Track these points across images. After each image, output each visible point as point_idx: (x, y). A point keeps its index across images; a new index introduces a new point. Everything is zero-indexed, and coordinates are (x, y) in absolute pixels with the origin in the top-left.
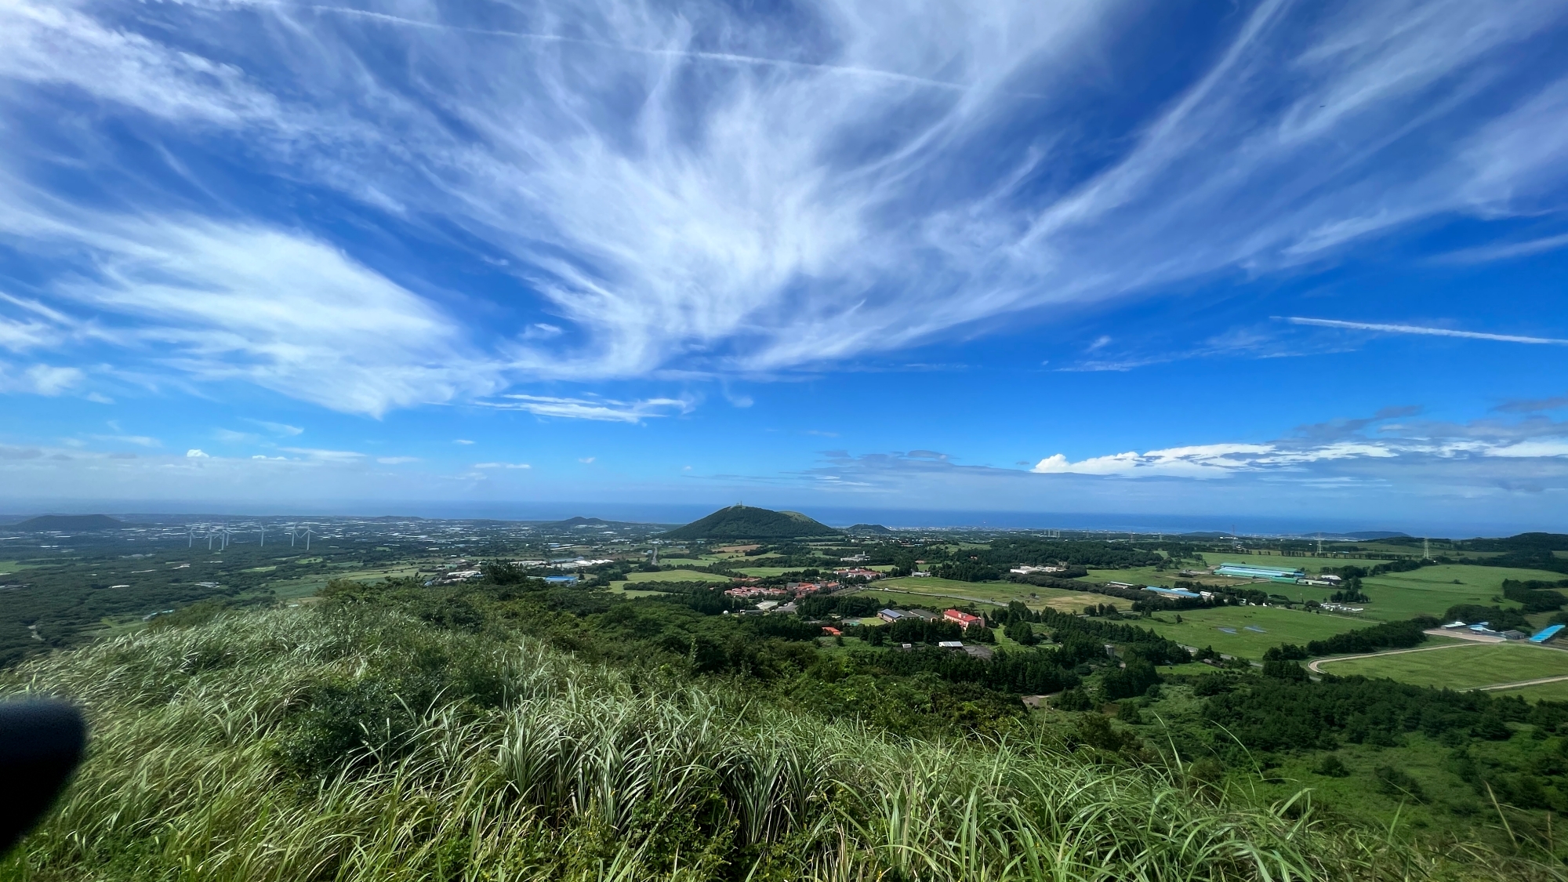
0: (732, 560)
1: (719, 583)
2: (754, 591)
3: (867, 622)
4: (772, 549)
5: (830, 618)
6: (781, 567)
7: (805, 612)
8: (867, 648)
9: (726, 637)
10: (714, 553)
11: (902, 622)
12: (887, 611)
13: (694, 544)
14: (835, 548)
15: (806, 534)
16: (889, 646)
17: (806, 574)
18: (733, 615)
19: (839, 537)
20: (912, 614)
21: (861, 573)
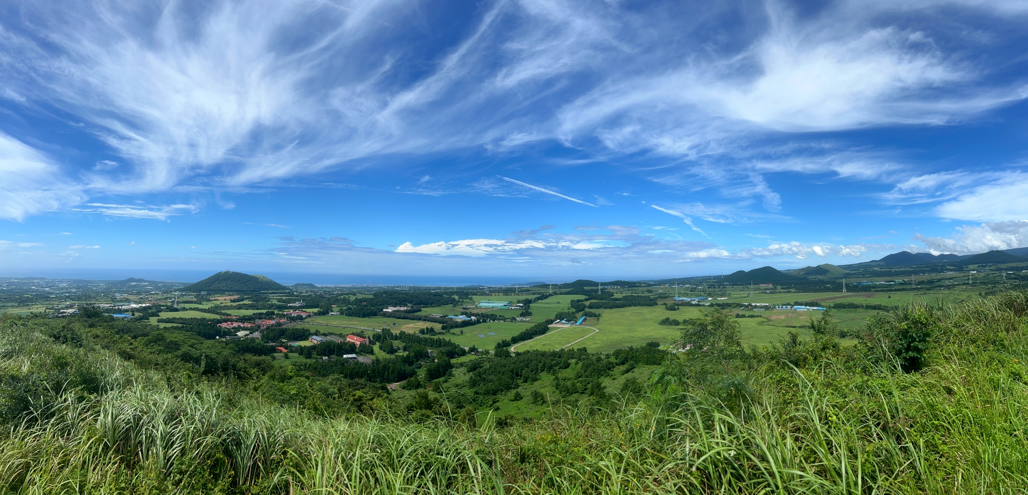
0: (222, 305)
1: (214, 319)
2: (235, 325)
3: (303, 343)
4: (247, 298)
5: (281, 342)
6: (252, 309)
7: (266, 338)
8: (302, 360)
9: (219, 353)
10: (211, 301)
11: (322, 343)
12: (314, 337)
13: (199, 295)
14: (284, 298)
15: (267, 289)
16: (315, 358)
17: (267, 314)
18: (222, 339)
19: (287, 291)
20: (329, 338)
21: (300, 314)
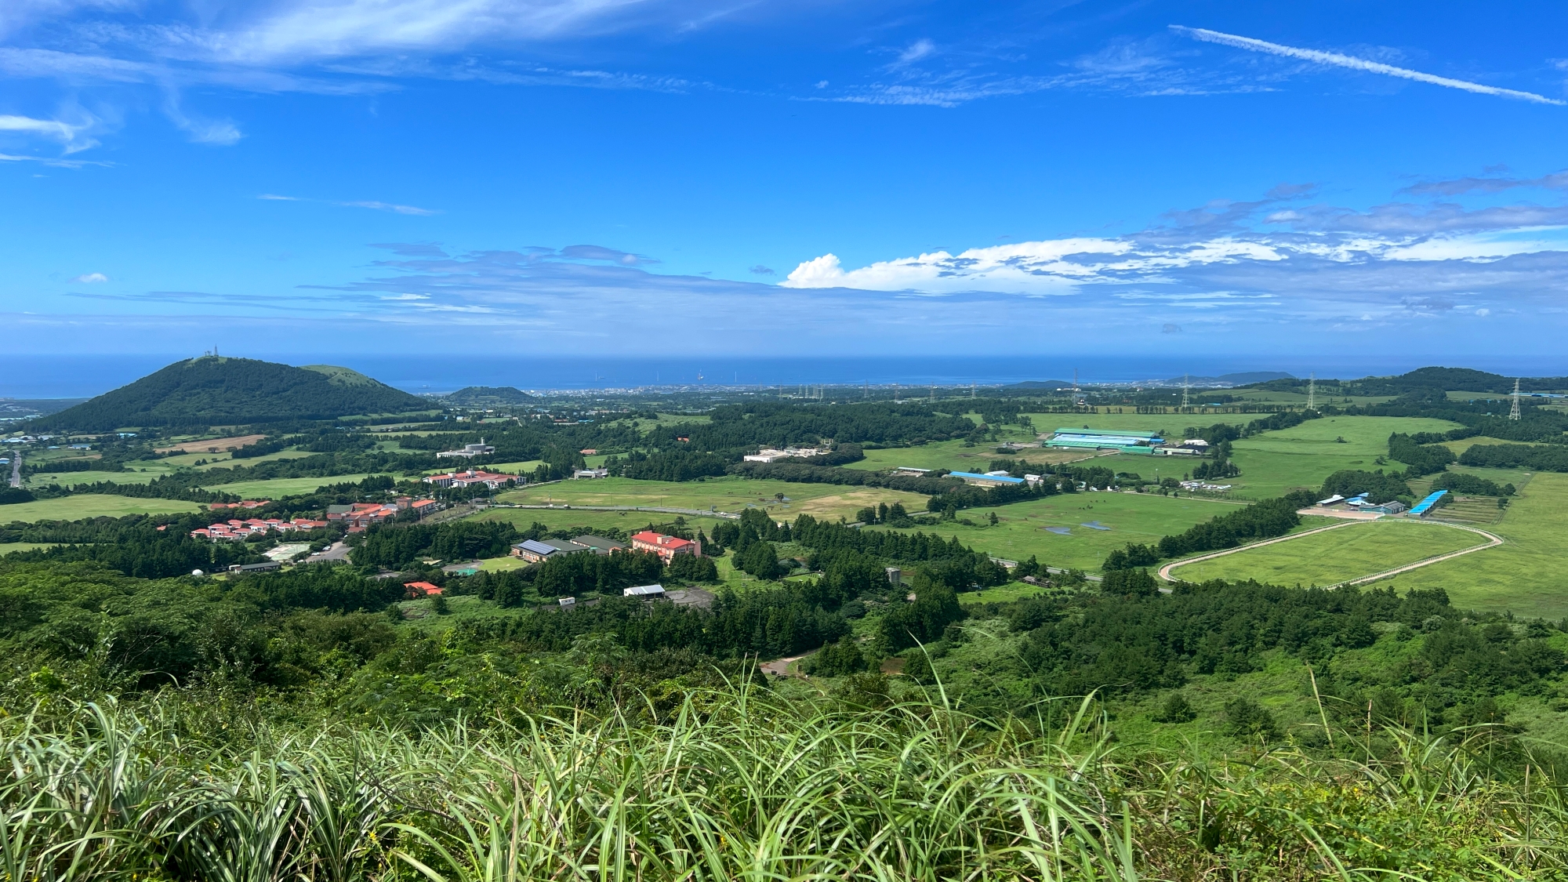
0: (204, 468)
1: (178, 516)
2: (257, 527)
3: (493, 565)
4: (291, 443)
5: (420, 566)
6: (314, 475)
7: (368, 557)
8: (493, 612)
9: (197, 617)
10: (160, 457)
11: (557, 560)
12: (530, 544)
13: (111, 439)
14: (423, 434)
15: (363, 410)
16: (533, 604)
17: (366, 486)
18: (214, 576)
19: (433, 413)
20: (576, 545)
21: (478, 479)
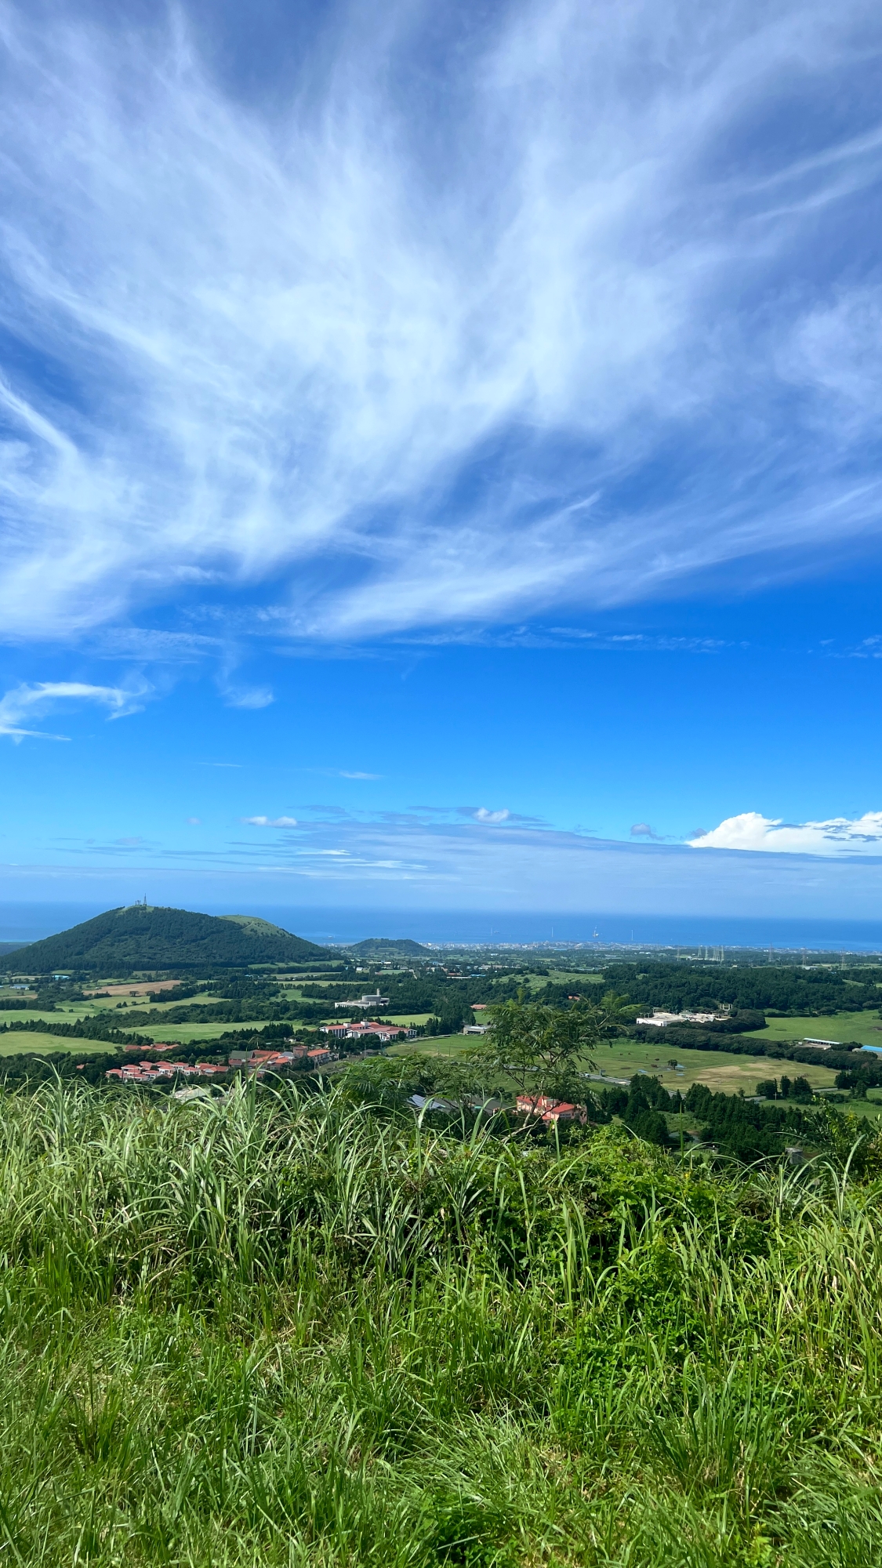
0: (124, 1011)
1: (96, 1056)
2: (165, 1069)
4: (203, 989)
6: (221, 1021)
10: (87, 998)
13: (47, 981)
14: (324, 984)
15: (270, 958)
17: (268, 1033)
19: (335, 963)
21: (370, 1031)
